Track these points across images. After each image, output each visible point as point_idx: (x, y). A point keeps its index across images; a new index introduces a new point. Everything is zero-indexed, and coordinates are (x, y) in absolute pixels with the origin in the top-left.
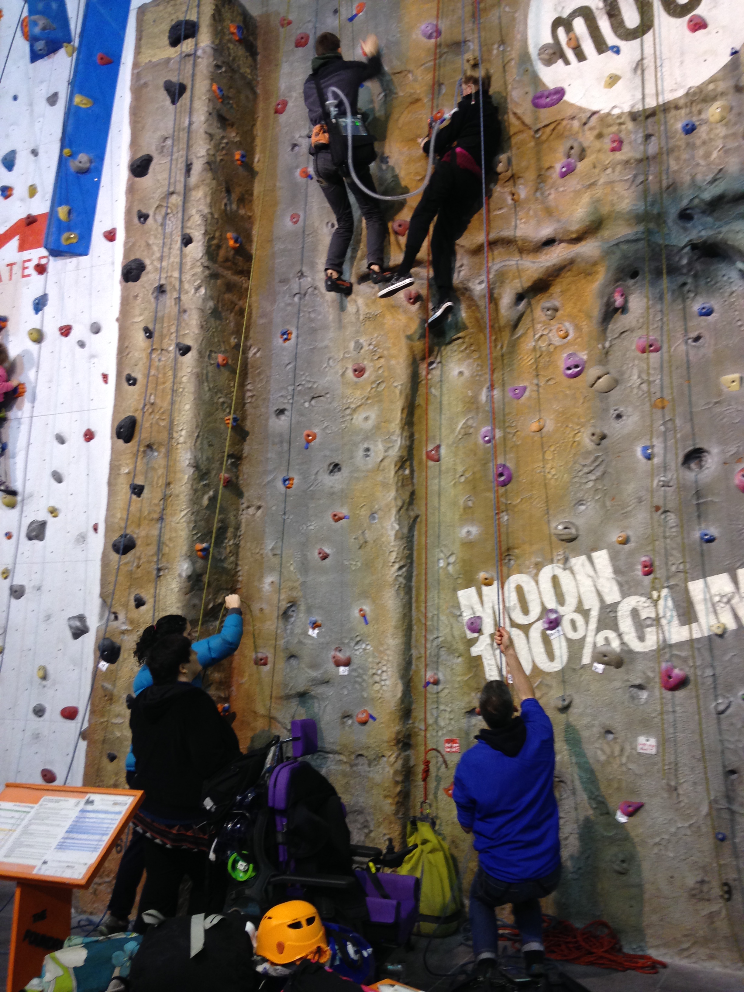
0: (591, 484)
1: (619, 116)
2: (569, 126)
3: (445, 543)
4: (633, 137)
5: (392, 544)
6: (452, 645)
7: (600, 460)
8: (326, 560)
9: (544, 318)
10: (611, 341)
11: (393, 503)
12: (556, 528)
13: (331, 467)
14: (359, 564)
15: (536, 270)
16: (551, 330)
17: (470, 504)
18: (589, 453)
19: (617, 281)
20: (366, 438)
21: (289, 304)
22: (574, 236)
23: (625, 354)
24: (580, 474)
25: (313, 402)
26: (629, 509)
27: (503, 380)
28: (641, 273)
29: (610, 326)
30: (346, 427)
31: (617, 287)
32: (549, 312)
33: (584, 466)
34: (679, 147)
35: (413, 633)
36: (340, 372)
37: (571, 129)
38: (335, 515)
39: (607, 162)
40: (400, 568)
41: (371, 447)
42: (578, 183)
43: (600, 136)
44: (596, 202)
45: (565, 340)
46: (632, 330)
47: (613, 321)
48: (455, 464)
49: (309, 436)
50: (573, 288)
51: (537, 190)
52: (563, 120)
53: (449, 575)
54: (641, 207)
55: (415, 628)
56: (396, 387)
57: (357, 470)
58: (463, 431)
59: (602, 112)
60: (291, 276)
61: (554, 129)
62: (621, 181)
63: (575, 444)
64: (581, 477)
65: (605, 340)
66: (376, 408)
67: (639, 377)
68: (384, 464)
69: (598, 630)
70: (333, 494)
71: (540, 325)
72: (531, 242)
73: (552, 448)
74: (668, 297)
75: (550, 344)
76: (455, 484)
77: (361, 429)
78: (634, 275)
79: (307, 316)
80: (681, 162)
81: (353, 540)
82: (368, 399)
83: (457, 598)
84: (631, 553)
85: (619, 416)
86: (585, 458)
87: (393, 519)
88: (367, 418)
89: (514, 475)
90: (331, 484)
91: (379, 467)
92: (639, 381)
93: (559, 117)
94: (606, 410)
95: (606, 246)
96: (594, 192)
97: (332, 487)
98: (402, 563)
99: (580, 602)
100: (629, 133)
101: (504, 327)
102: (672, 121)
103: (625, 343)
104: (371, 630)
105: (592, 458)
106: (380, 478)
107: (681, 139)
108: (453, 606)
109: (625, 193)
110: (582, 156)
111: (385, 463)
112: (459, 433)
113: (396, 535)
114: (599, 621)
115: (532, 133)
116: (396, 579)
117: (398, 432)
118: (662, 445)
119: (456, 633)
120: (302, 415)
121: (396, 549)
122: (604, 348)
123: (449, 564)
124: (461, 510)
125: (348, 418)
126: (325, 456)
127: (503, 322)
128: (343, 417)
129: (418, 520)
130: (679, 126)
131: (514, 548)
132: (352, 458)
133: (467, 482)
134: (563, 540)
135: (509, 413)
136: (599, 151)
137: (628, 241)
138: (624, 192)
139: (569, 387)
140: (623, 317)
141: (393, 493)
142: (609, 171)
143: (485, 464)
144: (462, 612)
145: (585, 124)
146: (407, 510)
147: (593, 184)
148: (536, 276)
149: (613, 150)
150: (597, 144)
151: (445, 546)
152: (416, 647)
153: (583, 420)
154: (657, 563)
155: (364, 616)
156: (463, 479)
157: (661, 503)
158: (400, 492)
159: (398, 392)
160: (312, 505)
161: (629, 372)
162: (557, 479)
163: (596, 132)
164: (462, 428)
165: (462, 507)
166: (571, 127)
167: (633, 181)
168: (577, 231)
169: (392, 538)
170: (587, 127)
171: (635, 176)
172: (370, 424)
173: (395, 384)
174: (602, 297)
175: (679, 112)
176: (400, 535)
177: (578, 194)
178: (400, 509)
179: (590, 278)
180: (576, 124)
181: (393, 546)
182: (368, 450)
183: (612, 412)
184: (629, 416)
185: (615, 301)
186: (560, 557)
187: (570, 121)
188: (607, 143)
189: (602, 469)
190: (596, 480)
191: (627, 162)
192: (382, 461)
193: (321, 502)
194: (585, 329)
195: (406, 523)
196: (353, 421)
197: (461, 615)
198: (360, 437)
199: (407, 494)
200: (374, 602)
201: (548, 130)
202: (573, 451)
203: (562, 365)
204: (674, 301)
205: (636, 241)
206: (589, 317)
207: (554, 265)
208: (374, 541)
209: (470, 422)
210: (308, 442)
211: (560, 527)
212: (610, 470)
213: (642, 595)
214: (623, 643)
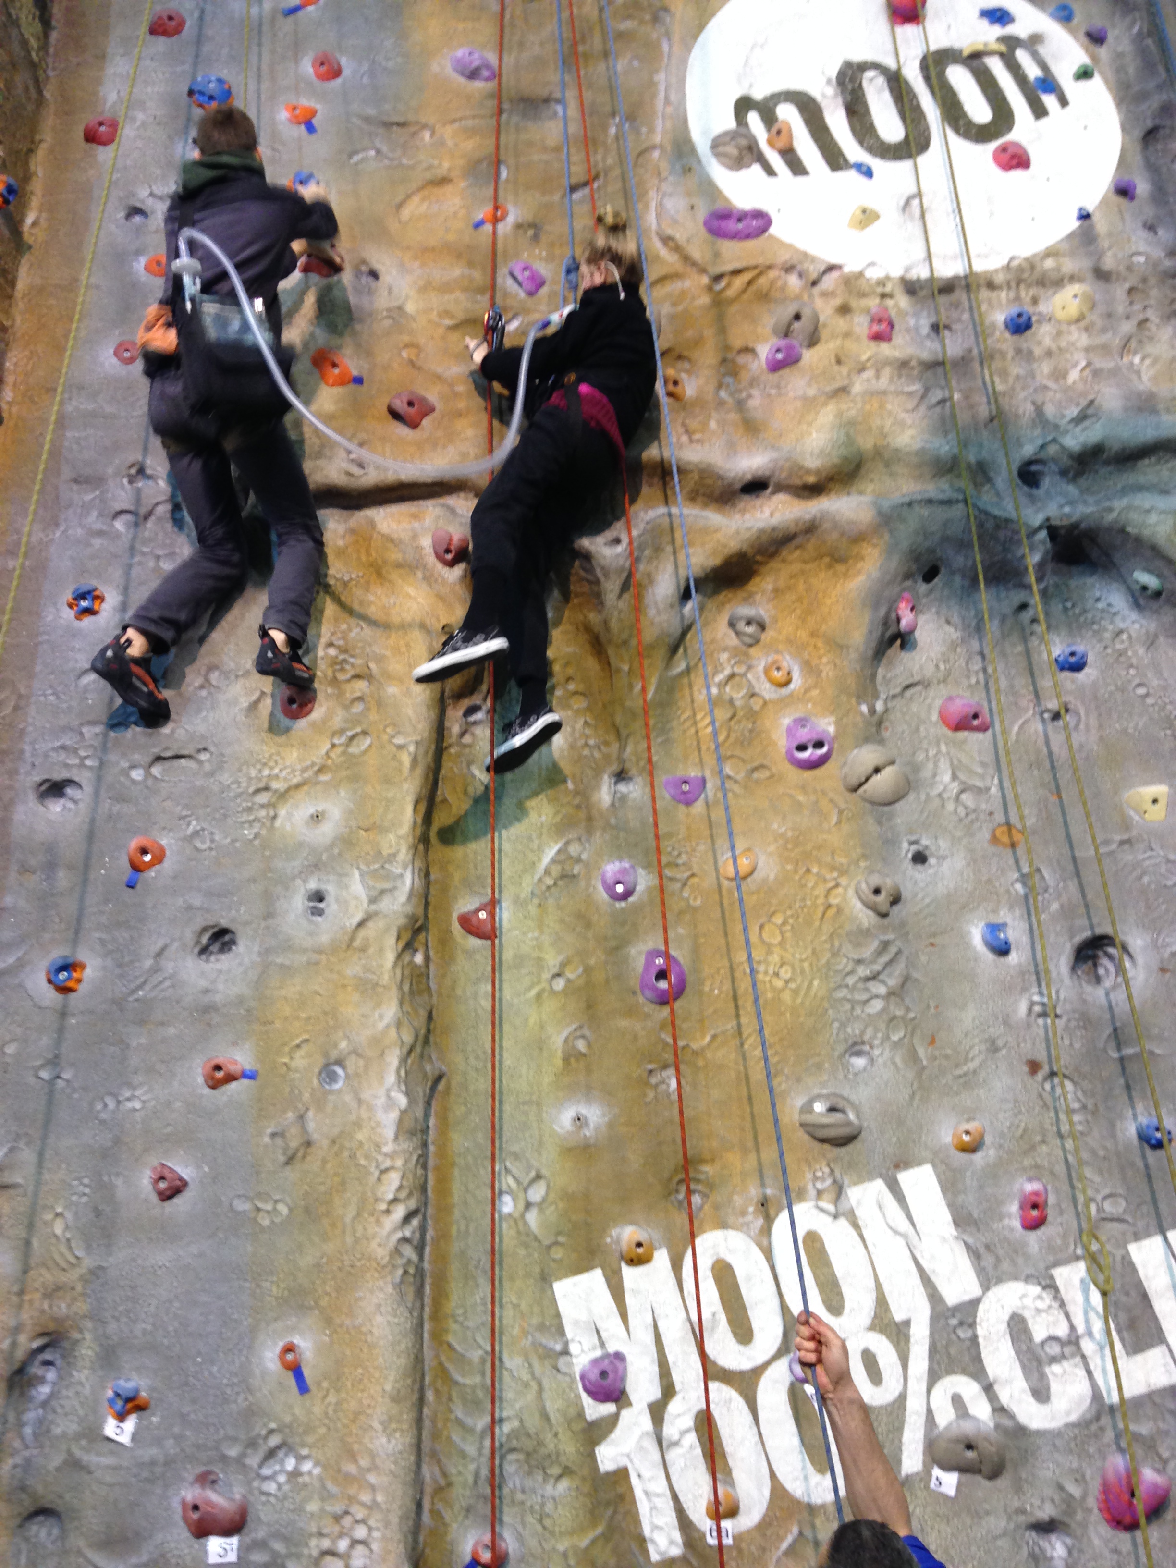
0: (877, 1006)
1: (882, 282)
2: (779, 283)
3: (515, 1148)
4: (912, 322)
5: (388, 1148)
6: (541, 1443)
7: (893, 950)
8: (176, 1200)
9: (733, 640)
10: (886, 702)
11: (393, 1033)
12: (807, 1108)
13: (205, 940)
14: (283, 1209)
15: (738, 532)
16: (750, 668)
17: (581, 1045)
18: (865, 933)
19: (908, 576)
20: (316, 866)
21: (100, 533)
22: (811, 479)
23: (917, 729)
24: (851, 981)
25: (156, 770)
26: (971, 1066)
27: (650, 760)
28: (943, 570)
29: (881, 671)
30: (257, 835)
31: (904, 590)
32: (750, 630)
33: (859, 962)
34: (1003, 354)
35: (426, 1411)
36: (244, 702)
37: (783, 288)
38: (218, 1068)
39: (864, 358)
40: (407, 1219)
41: (330, 889)
42: (809, 385)
43: (844, 310)
44: (849, 426)
45: (784, 691)
46: (925, 684)
47: (885, 661)
48: (540, 947)
49: (144, 851)
50: (801, 587)
51: (720, 386)
52: (770, 267)
53: (526, 1237)
54: (944, 447)
55: (430, 1396)
56: (400, 747)
57: (287, 946)
58: (556, 870)
59: (847, 270)
60: (110, 471)
61: (750, 283)
62: (898, 393)
63: (831, 912)
64: (853, 989)
65: (876, 697)
66: (343, 793)
67: (954, 777)
68: (362, 933)
69: (933, 1378)
70: (208, 1009)
71: (724, 656)
72: (720, 477)
73: (778, 919)
74: (992, 627)
75: (753, 695)
76: (539, 996)
77: (301, 844)
78: (930, 575)
79: (151, 564)
80: (1011, 380)
81: (267, 1140)
82: (321, 770)
83: (554, 1301)
84: (993, 1173)
85: (920, 858)
86: (858, 945)
87: (391, 1078)
88: (317, 818)
89: (690, 979)
90: (203, 983)
91: (352, 939)
92: (955, 787)
93: (761, 261)
94: (891, 843)
95: (886, 504)
96: (844, 407)
97: (206, 991)
98: (412, 1204)
99: (882, 1302)
100: (903, 314)
101: (652, 647)
102: (984, 308)
103: (914, 707)
104: (317, 1410)
105: (875, 944)
106: (354, 969)
107: (1005, 341)
108: (542, 1328)
109: (908, 418)
110: (813, 341)
111: (371, 930)
112: (547, 872)
113: (400, 1122)
114: (933, 1351)
115: (705, 280)
116: (397, 1251)
117: (404, 854)
118: (1024, 926)
119: (553, 1406)
120: (121, 798)
121: (399, 1163)
122: (872, 711)
123: (528, 1205)
124: (559, 1062)
125: (263, 813)
126: (190, 908)
127: (649, 635)
128: (249, 810)
129: (441, 1086)
130: (999, 317)
131: (702, 1161)
132: (269, 915)
133: (570, 990)
134: (823, 1141)
135: (670, 835)
136: (847, 335)
137: (930, 501)
138: (904, 415)
139: (803, 788)
140: (905, 656)
141: (390, 1010)
142: (869, 374)
143: (617, 948)
144: (566, 1344)
145: (814, 283)
146: (422, 1056)
147: (844, 390)
148: (734, 546)
149: (878, 337)
150: (841, 323)
151: (516, 1156)
152: (434, 1454)
153: (844, 861)
154: (1052, 1200)
155: (297, 1371)
156: (559, 984)
157: (1041, 1056)
158: (407, 1007)
159: (406, 760)
160: (138, 1039)
161: (930, 765)
162: (796, 992)
163: (837, 302)
164: (553, 861)
165: (559, 1054)
166: (786, 284)
167: (923, 397)
168: (818, 472)
169: (389, 1132)
170: (816, 290)
171: (927, 390)
172: (327, 831)
173: (399, 741)
174: (876, 606)
175: (994, 295)
176: (409, 1124)
177: (810, 404)
178: (410, 1052)
179: (841, 568)
180: (793, 282)
181: (392, 1156)
182: (319, 897)
183: (905, 845)
184: (944, 858)
185: (898, 620)
186: (819, 1185)
187: (783, 274)
188: (861, 324)
189: (900, 968)
190: (891, 994)
191: (903, 364)
192: (361, 924)
193: (172, 1031)
194: (828, 672)
195: (421, 1092)
196: (278, 823)
197: (566, 1352)
198: (296, 864)
199: (423, 1014)
200: (328, 1321)
201: (739, 282)
202: (827, 928)
203: (782, 742)
204: (1004, 636)
205: (948, 502)
206: (837, 646)
207: (774, 529)
208: (333, 1142)
209: (574, 849)
210: (137, 868)
211: (819, 1107)
212: (915, 975)
213: (1027, 1279)
214: (999, 1410)
